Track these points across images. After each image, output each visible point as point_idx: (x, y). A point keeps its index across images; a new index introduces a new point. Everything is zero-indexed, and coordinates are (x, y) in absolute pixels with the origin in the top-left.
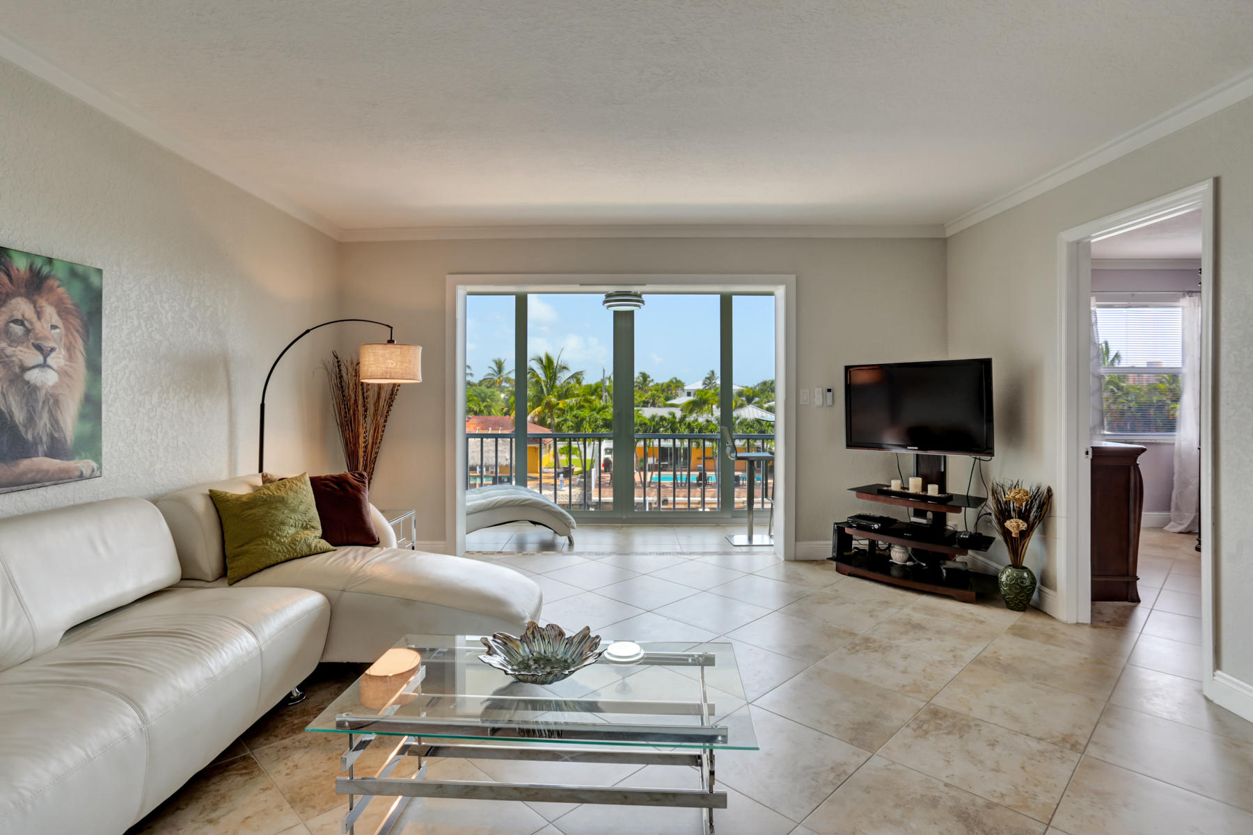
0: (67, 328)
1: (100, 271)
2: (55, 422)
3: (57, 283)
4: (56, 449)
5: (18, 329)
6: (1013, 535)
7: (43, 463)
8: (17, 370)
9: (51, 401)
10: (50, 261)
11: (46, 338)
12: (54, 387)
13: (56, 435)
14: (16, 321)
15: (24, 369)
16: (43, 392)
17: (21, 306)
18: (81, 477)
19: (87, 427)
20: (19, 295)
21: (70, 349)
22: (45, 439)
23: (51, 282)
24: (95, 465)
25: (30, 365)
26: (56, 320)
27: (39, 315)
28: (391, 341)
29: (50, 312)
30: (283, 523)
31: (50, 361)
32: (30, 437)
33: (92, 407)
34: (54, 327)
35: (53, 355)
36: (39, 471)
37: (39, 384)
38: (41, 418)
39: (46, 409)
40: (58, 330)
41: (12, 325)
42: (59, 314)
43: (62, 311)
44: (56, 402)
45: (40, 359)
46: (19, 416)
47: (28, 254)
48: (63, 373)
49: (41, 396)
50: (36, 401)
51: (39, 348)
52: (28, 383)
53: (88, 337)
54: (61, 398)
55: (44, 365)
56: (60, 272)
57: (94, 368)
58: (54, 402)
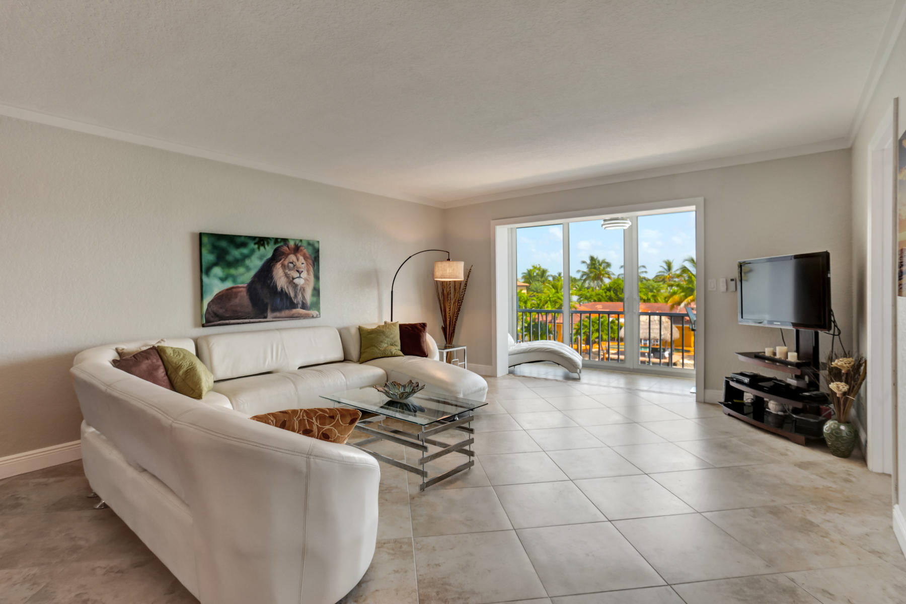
0: (307, 264)
1: (318, 242)
2: (303, 297)
3: (304, 248)
4: (304, 306)
5: (291, 265)
6: (838, 395)
7: (299, 311)
8: (291, 279)
9: (302, 289)
10: (301, 241)
11: (300, 268)
12: (303, 285)
13: (304, 301)
14: (290, 263)
15: (293, 279)
16: (299, 286)
17: (292, 258)
18: (313, 317)
19: (315, 299)
20: (292, 254)
21: (308, 271)
22: (300, 302)
23: (301, 248)
24: (317, 313)
25: (296, 277)
26: (303, 261)
27: (298, 260)
28: (449, 260)
29: (301, 259)
30: (382, 342)
31: (301, 275)
32: (295, 302)
33: (316, 292)
34: (303, 264)
35: (302, 273)
36: (299, 313)
37: (298, 284)
38: (299, 295)
39: (300, 292)
40: (304, 265)
41: (290, 264)
42: (304, 259)
43: (305, 258)
44: (304, 290)
45: (298, 275)
46: (292, 295)
47: (294, 240)
48: (306, 280)
49: (299, 288)
50: (297, 289)
51: (298, 271)
52: (294, 283)
53: (314, 266)
54: (305, 288)
55: (300, 277)
56: (304, 244)
57: (317, 278)
58: (303, 290)
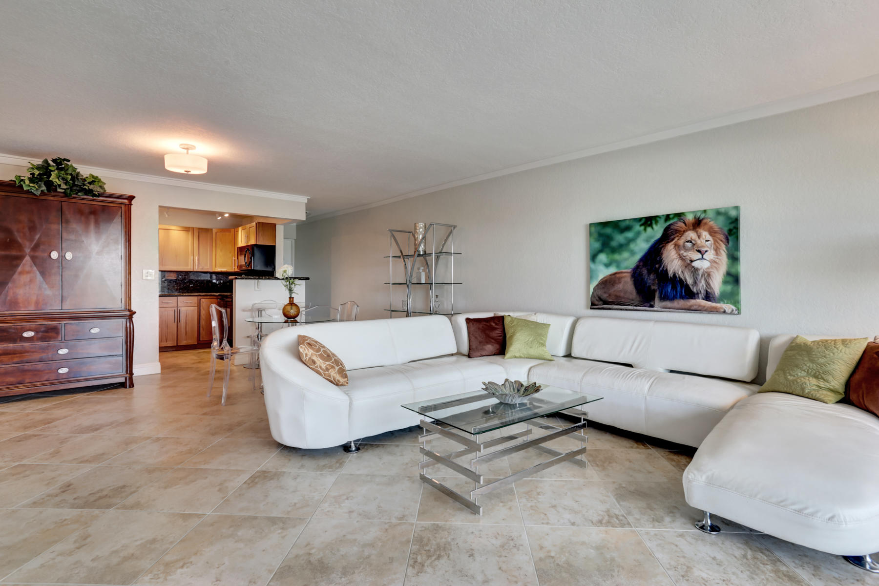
0: (715, 241)
1: (737, 208)
2: (708, 284)
3: (709, 220)
4: (708, 297)
5: (689, 245)
7: (701, 302)
8: (689, 262)
9: (706, 275)
10: (705, 211)
11: (703, 247)
12: (708, 268)
13: (709, 290)
14: (688, 242)
15: (692, 261)
16: (702, 271)
17: (691, 235)
18: (724, 312)
19: (729, 288)
20: (690, 230)
21: (717, 250)
22: (703, 292)
23: (705, 221)
24: (734, 308)
25: (695, 259)
26: (708, 237)
27: (699, 237)
29: (705, 235)
31: (705, 256)
32: (695, 290)
33: (733, 279)
34: (707, 241)
35: (707, 253)
36: (700, 306)
37: (699, 267)
38: (700, 282)
39: (703, 278)
40: (709, 242)
41: (686, 243)
42: (711, 234)
43: (712, 232)
44: (709, 275)
45: (700, 256)
46: (690, 281)
47: (693, 212)
48: (713, 262)
49: (701, 272)
50: (698, 275)
51: (699, 251)
52: (693, 267)
53: (728, 242)
54: (712, 273)
55: (702, 258)
56: (711, 215)
57: (734, 258)
58: (708, 275)
